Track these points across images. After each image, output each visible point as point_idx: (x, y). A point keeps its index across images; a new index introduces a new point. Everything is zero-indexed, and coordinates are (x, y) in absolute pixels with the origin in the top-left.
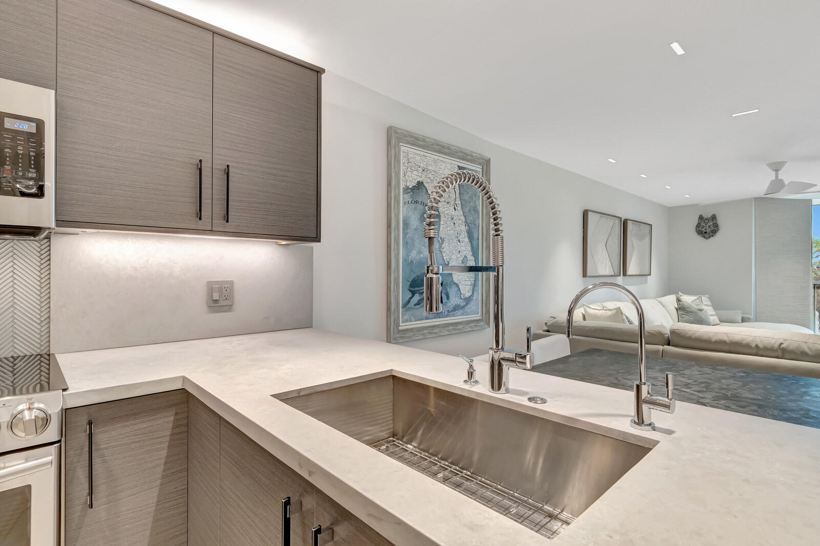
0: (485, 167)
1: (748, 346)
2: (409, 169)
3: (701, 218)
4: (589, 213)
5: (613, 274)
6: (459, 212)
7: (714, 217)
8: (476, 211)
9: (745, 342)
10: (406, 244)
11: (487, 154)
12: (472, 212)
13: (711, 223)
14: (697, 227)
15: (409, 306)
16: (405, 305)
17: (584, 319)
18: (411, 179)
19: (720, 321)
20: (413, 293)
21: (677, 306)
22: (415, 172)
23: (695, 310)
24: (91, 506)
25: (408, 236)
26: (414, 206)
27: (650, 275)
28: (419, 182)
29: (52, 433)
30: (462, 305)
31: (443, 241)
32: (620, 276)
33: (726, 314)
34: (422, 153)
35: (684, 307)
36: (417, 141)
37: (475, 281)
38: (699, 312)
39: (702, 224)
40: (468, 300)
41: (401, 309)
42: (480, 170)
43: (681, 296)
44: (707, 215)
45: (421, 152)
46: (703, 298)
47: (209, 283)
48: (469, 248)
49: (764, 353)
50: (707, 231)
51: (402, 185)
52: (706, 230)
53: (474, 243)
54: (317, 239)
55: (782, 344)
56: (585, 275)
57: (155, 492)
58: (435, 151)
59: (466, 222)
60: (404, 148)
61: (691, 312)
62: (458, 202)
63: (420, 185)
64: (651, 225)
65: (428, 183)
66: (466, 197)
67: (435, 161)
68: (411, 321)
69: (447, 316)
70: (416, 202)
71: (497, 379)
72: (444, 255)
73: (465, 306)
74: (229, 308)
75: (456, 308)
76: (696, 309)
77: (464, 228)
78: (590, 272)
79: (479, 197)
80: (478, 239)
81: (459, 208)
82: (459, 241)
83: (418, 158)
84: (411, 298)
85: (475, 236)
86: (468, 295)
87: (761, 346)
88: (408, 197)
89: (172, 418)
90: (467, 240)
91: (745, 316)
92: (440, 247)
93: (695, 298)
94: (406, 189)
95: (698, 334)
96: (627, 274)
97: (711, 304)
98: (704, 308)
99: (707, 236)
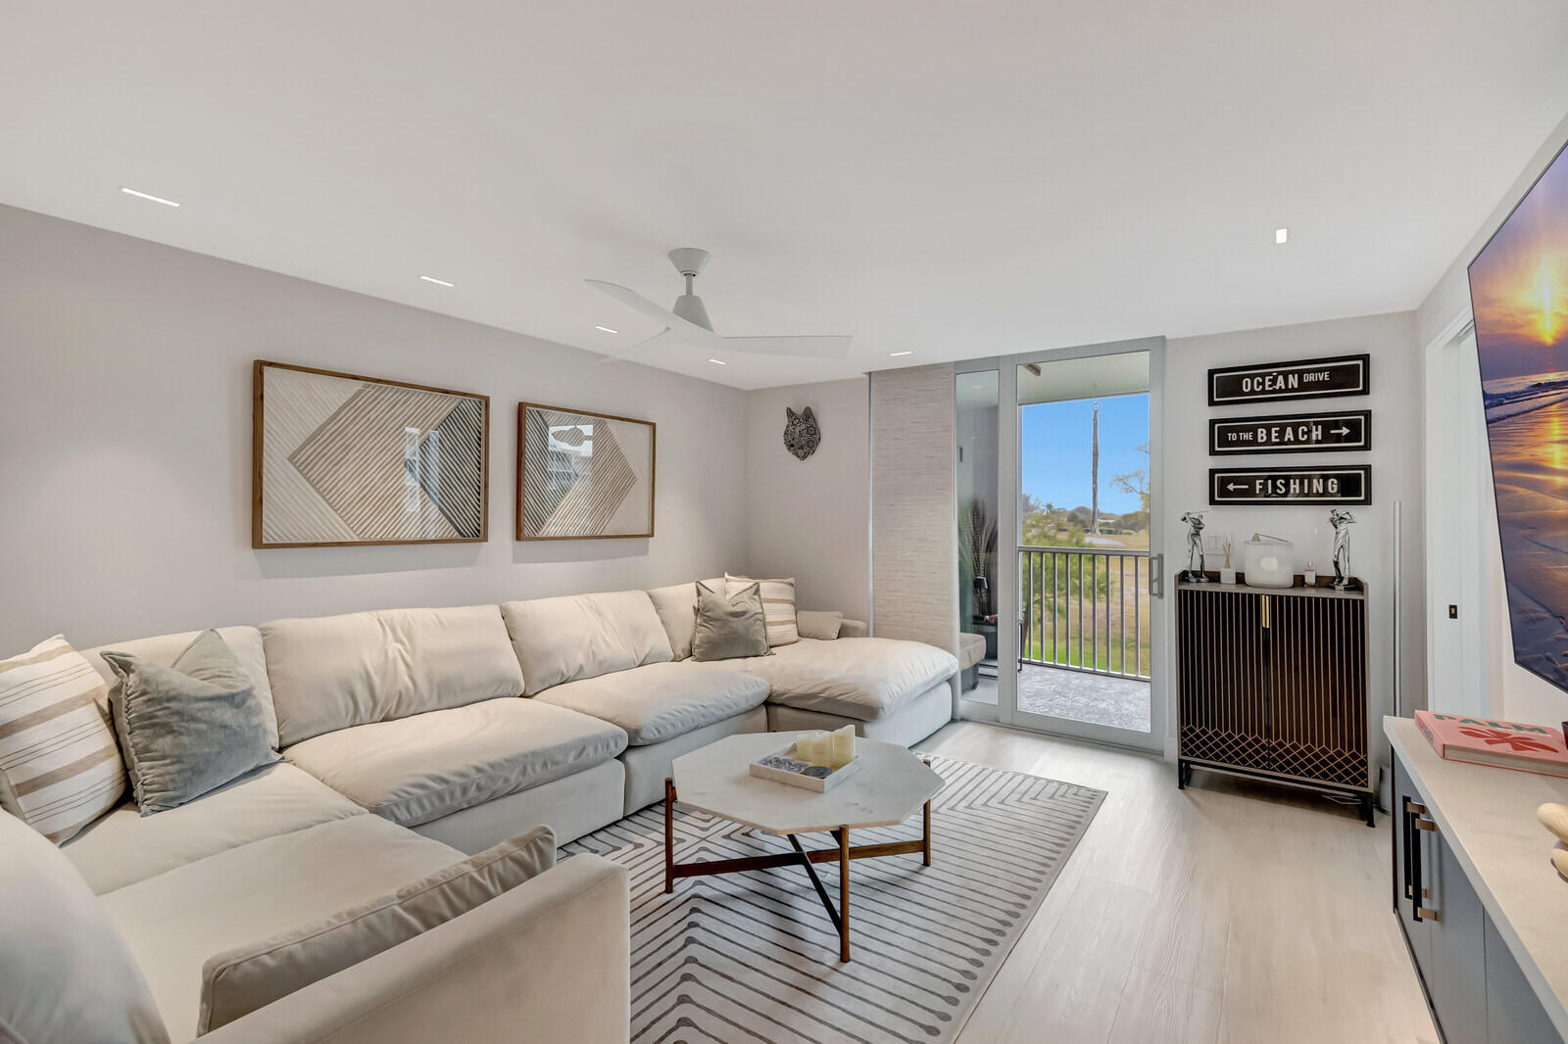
3: (790, 413)
4: (266, 369)
5: (444, 534)
7: (809, 413)
13: (803, 426)
14: (786, 432)
19: (799, 635)
21: (696, 605)
23: (723, 616)
27: (652, 535)
32: (486, 538)
33: (811, 618)
38: (732, 618)
39: (790, 428)
43: (728, 580)
44: (799, 411)
46: (762, 585)
50: (799, 443)
52: (793, 439)
56: (257, 542)
64: (654, 423)
76: (726, 613)
91: (849, 622)
93: (751, 584)
96: (526, 532)
97: (791, 598)
98: (755, 607)
99: (800, 452)
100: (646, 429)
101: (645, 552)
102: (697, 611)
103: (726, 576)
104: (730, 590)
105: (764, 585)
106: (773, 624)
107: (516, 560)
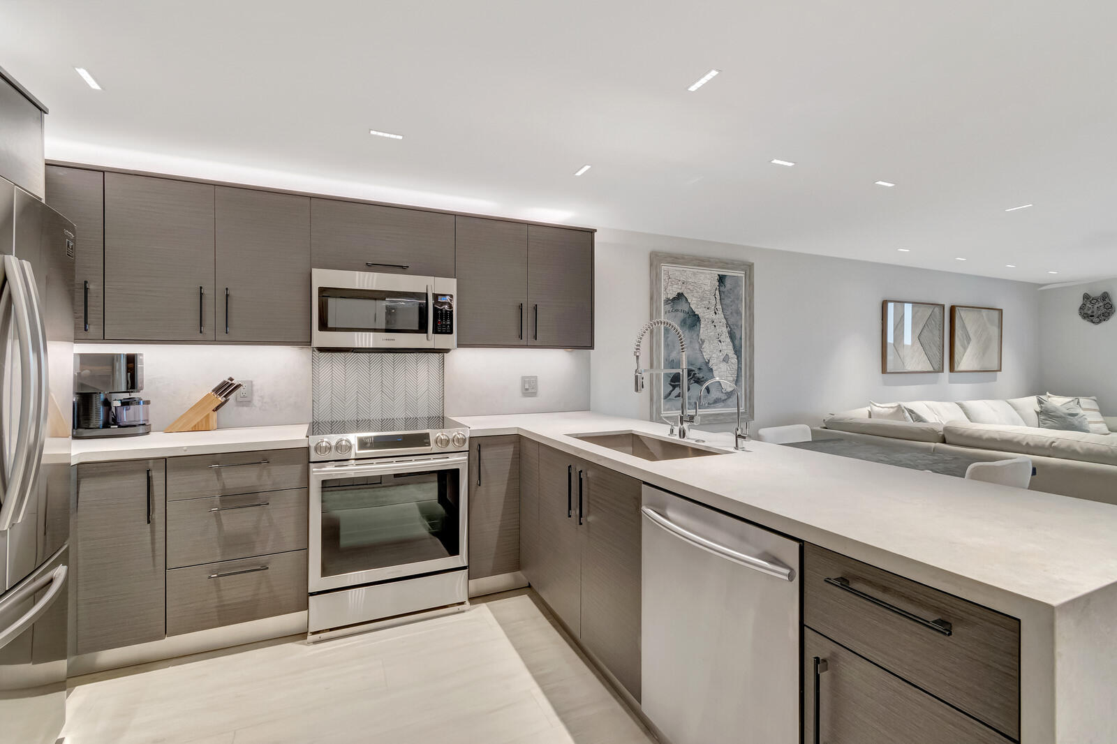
0: (748, 272)
1: (1018, 443)
2: (670, 284)
3: (1086, 297)
5: (932, 369)
6: (720, 315)
7: (1105, 296)
8: (738, 313)
9: (1016, 440)
10: (667, 346)
11: (750, 259)
12: (735, 315)
13: (1101, 304)
14: (1081, 308)
15: (670, 397)
16: (666, 397)
17: (870, 416)
18: (671, 292)
19: (1109, 430)
20: (674, 387)
21: (1038, 409)
22: (675, 286)
23: (1063, 415)
24: (480, 485)
25: (669, 339)
26: (674, 314)
27: (1000, 370)
28: (678, 294)
29: (466, 447)
30: (723, 398)
31: (703, 342)
32: (943, 371)
34: (682, 269)
35: (1047, 411)
36: (676, 259)
37: (737, 377)
38: (1069, 417)
39: (1088, 305)
40: (730, 394)
41: (662, 400)
42: (743, 275)
43: (1049, 397)
44: (1096, 292)
45: (680, 268)
47: (523, 378)
48: (731, 347)
49: (1035, 452)
50: (1094, 314)
51: (663, 298)
52: (1093, 312)
53: (737, 342)
54: (592, 347)
55: (1053, 442)
56: (884, 370)
57: (505, 487)
58: (694, 266)
59: (727, 324)
60: (665, 267)
61: (1057, 417)
62: (719, 307)
63: (680, 296)
64: (1001, 310)
65: (688, 293)
66: (727, 301)
67: (694, 274)
68: (672, 410)
69: (707, 407)
70: (677, 310)
71: (683, 434)
72: (704, 354)
73: (725, 400)
74: (534, 394)
75: (717, 401)
76: (1065, 414)
77: (725, 330)
78: (890, 367)
79: (742, 300)
80: (741, 339)
81: (720, 312)
82: (720, 341)
83: (677, 273)
84: (672, 391)
85: (738, 336)
86: (729, 390)
87: (1032, 444)
88: (669, 307)
89: (512, 449)
90: (728, 340)
92: (701, 347)
93: (1071, 399)
94: (667, 301)
95: (969, 432)
96: (956, 369)
97: (1097, 408)
98: (1082, 412)
99: (1097, 320)
100: (996, 314)
101: (995, 380)
102: (1037, 413)
103: (1048, 394)
104: (1057, 402)
105: (1082, 400)
106: (1090, 422)
107: (951, 382)
